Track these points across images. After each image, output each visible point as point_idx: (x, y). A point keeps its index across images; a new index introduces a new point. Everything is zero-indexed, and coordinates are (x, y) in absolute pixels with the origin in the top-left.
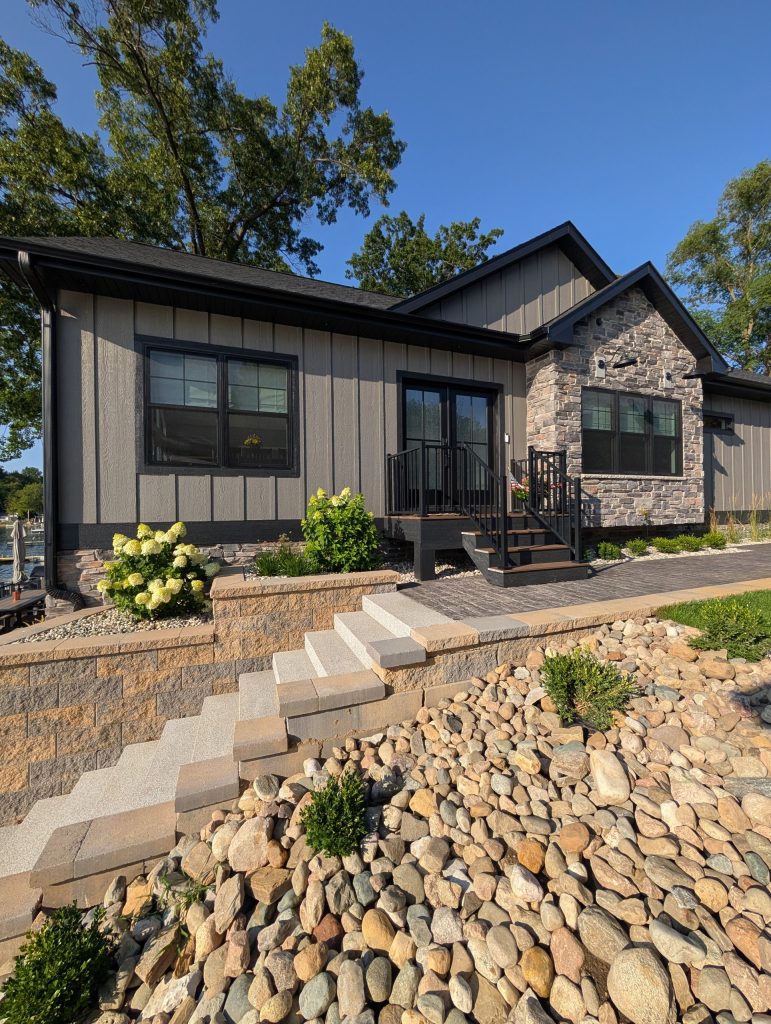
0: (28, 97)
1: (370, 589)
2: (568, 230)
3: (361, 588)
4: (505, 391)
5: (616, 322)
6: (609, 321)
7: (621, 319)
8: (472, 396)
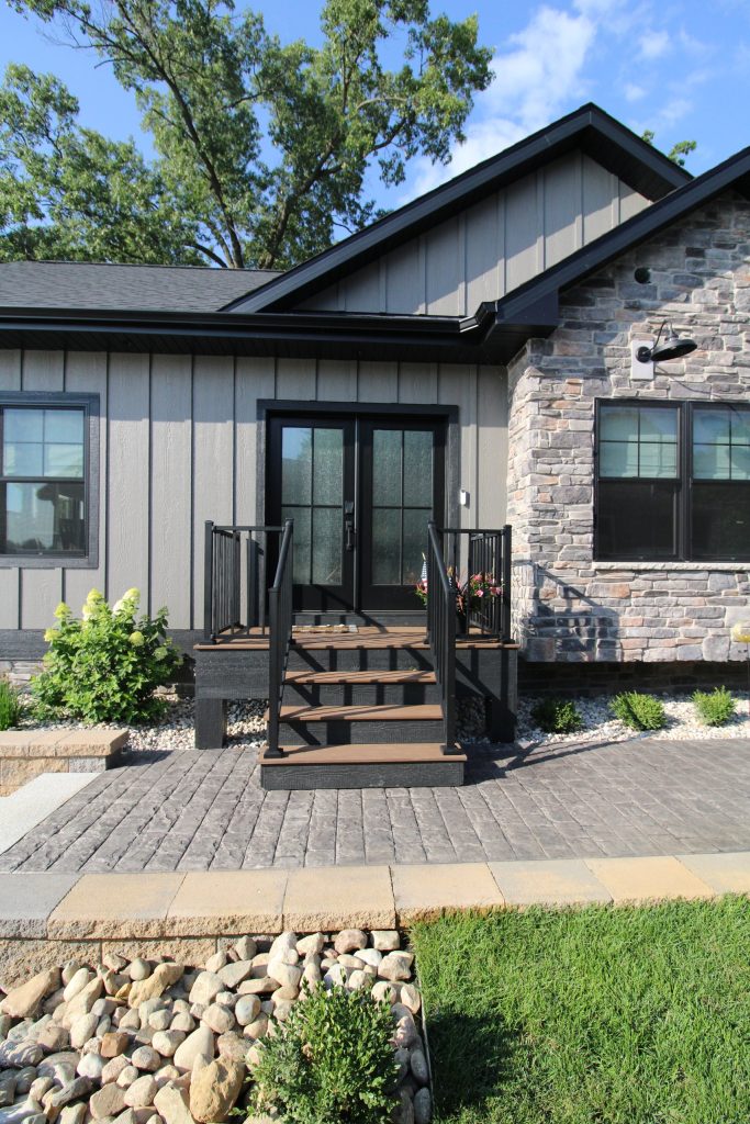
0: (55, 120)
1: (58, 764)
2: (590, 118)
3: (43, 761)
4: (463, 417)
5: (686, 272)
6: (664, 268)
7: (697, 264)
8: (403, 430)
